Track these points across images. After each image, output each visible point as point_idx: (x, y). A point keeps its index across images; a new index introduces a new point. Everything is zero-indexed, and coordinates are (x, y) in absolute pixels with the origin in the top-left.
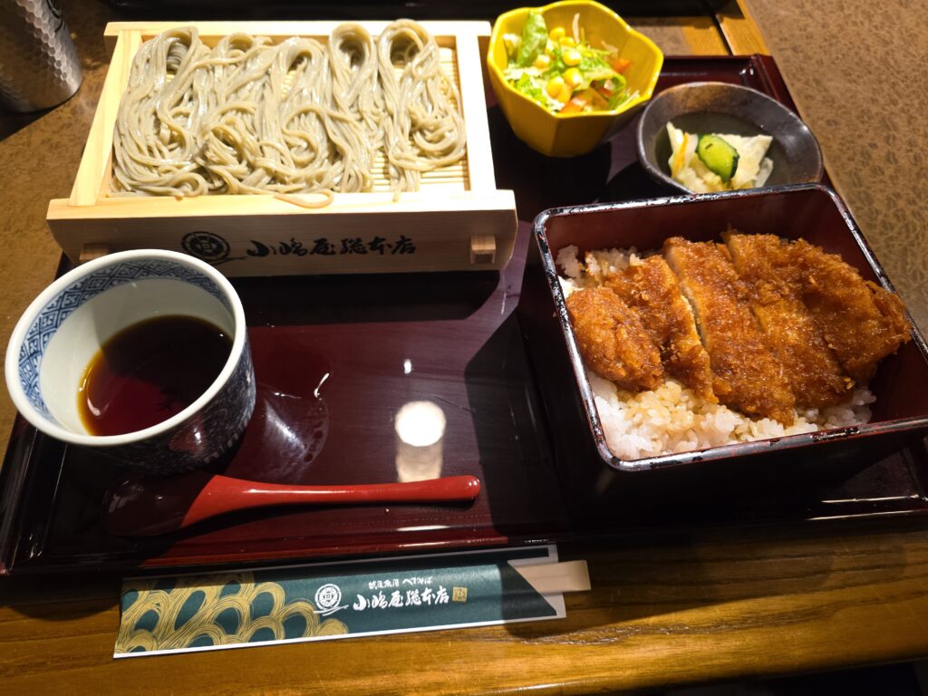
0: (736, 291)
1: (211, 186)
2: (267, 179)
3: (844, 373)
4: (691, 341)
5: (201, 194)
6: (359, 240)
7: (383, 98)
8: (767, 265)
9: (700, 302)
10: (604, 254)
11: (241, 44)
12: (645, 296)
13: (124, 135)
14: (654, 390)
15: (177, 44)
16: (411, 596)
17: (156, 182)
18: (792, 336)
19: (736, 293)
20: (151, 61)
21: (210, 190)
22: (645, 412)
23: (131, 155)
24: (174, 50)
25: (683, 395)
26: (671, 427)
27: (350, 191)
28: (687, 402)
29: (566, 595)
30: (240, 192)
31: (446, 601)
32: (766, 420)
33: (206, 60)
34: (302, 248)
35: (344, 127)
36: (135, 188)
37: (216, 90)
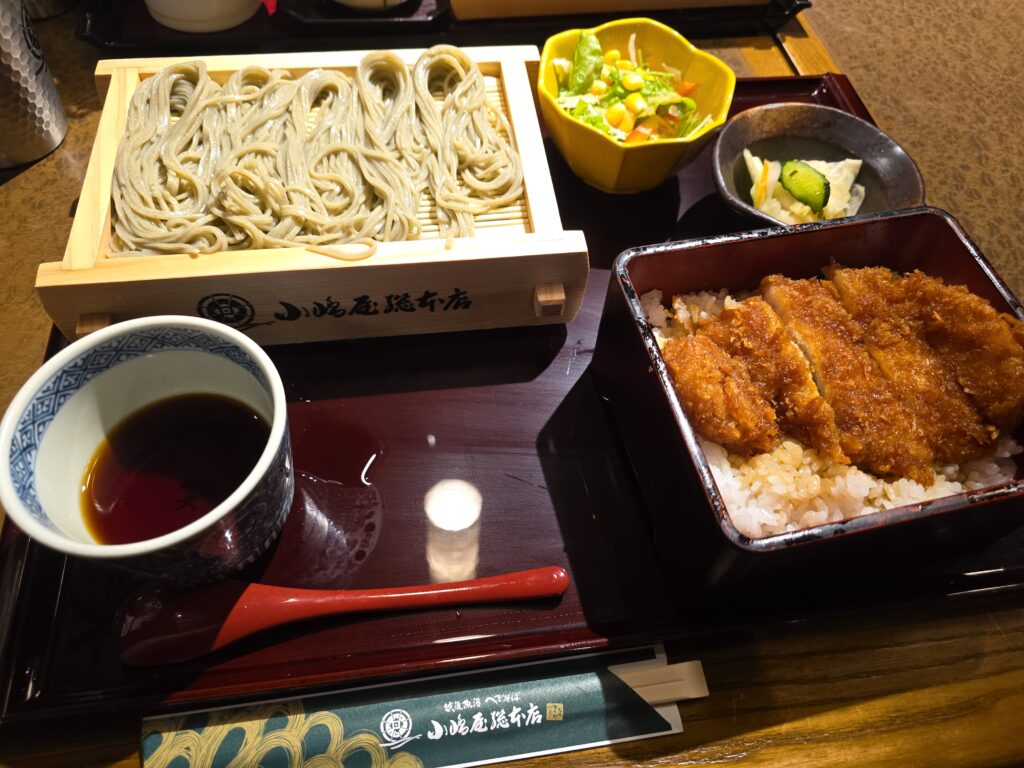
0: (851, 333)
1: (231, 240)
2: (297, 229)
3: (985, 421)
4: (808, 393)
5: (220, 250)
6: (407, 296)
7: (424, 134)
8: (882, 302)
9: (813, 347)
10: (693, 298)
11: (255, 79)
12: (748, 344)
13: (124, 186)
14: (770, 451)
15: (182, 81)
16: (496, 718)
17: (165, 238)
18: (921, 382)
19: (851, 335)
20: (153, 102)
21: (229, 245)
22: (763, 479)
23: (135, 208)
24: (177, 89)
25: (805, 456)
26: (795, 495)
27: (393, 239)
28: (810, 464)
29: (682, 704)
30: (266, 246)
31: (539, 721)
32: (903, 482)
33: (217, 98)
34: (340, 308)
35: (381, 167)
36: (140, 246)
37: (230, 131)
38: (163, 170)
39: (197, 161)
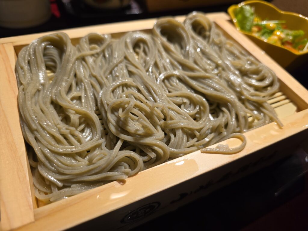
11: (95, 40)
17: (89, 171)
20: (32, 62)
24: (47, 52)
33: (78, 54)
37: (94, 73)
38: (60, 109)
39: (79, 98)
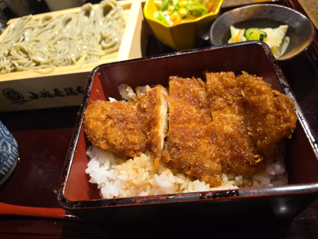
2: (34, 64)
30: (22, 70)
34: (50, 94)
